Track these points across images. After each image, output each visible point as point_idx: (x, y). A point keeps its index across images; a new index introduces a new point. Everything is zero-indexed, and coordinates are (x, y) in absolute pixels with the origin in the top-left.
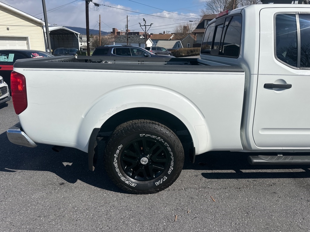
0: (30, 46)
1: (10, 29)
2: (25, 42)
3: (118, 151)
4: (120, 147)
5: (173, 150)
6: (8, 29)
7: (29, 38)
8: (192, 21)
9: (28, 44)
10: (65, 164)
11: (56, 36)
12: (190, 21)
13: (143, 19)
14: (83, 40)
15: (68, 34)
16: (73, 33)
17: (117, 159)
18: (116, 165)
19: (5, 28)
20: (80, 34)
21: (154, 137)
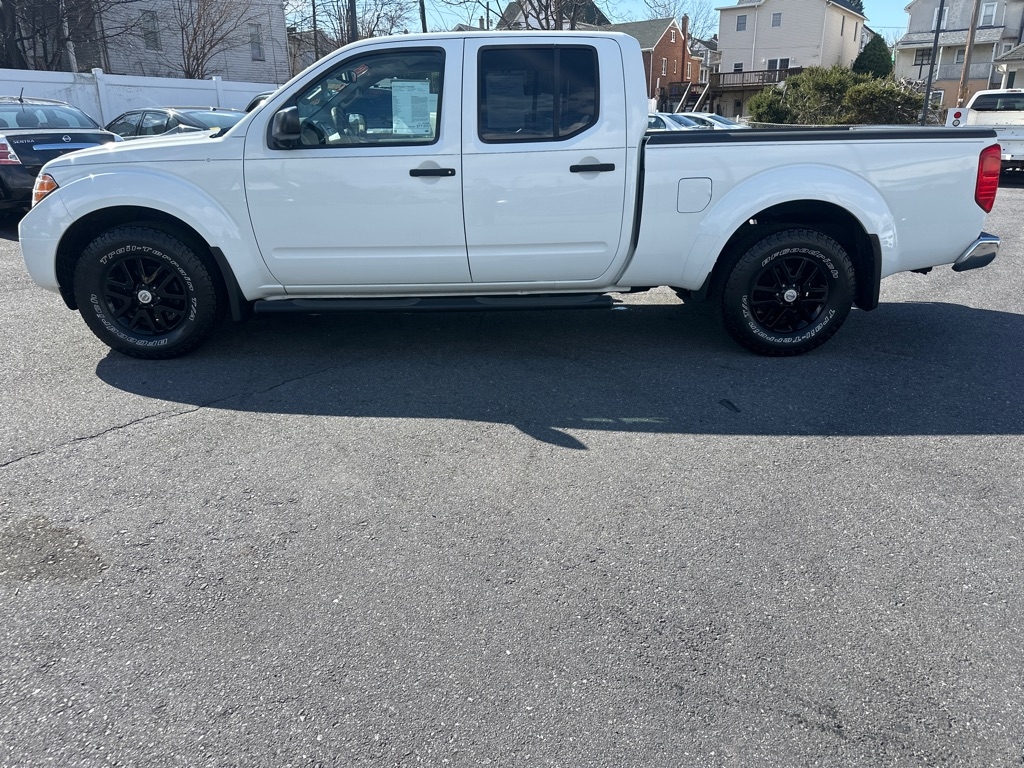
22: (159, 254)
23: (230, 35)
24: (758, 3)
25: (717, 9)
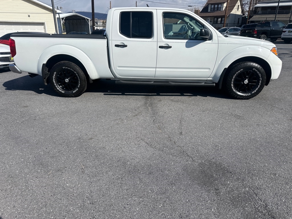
0: (47, 30)
1: (30, 16)
2: (43, 26)
3: (54, 75)
4: (55, 73)
5: (79, 75)
6: (29, 16)
7: (46, 23)
8: (191, 6)
9: (45, 28)
10: (40, 89)
11: (71, 21)
12: (189, 6)
13: (147, 4)
14: (98, 24)
15: (81, 19)
16: (84, 19)
17: (54, 79)
18: (54, 82)
19: (27, 15)
20: (90, 19)
21: (69, 68)
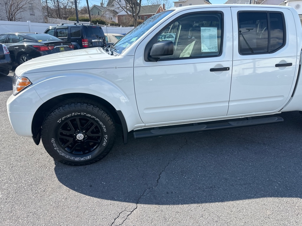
22: (89, 115)
23: (24, 6)
24: (185, 1)
25: (173, 2)
